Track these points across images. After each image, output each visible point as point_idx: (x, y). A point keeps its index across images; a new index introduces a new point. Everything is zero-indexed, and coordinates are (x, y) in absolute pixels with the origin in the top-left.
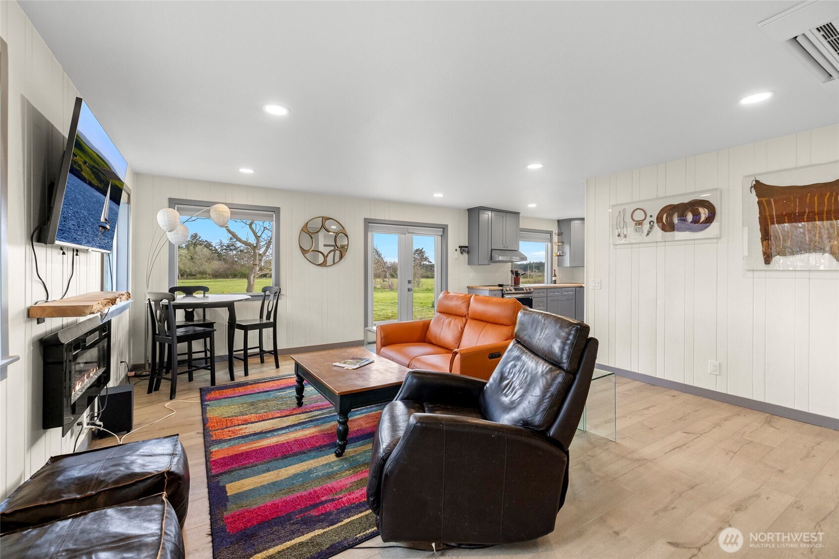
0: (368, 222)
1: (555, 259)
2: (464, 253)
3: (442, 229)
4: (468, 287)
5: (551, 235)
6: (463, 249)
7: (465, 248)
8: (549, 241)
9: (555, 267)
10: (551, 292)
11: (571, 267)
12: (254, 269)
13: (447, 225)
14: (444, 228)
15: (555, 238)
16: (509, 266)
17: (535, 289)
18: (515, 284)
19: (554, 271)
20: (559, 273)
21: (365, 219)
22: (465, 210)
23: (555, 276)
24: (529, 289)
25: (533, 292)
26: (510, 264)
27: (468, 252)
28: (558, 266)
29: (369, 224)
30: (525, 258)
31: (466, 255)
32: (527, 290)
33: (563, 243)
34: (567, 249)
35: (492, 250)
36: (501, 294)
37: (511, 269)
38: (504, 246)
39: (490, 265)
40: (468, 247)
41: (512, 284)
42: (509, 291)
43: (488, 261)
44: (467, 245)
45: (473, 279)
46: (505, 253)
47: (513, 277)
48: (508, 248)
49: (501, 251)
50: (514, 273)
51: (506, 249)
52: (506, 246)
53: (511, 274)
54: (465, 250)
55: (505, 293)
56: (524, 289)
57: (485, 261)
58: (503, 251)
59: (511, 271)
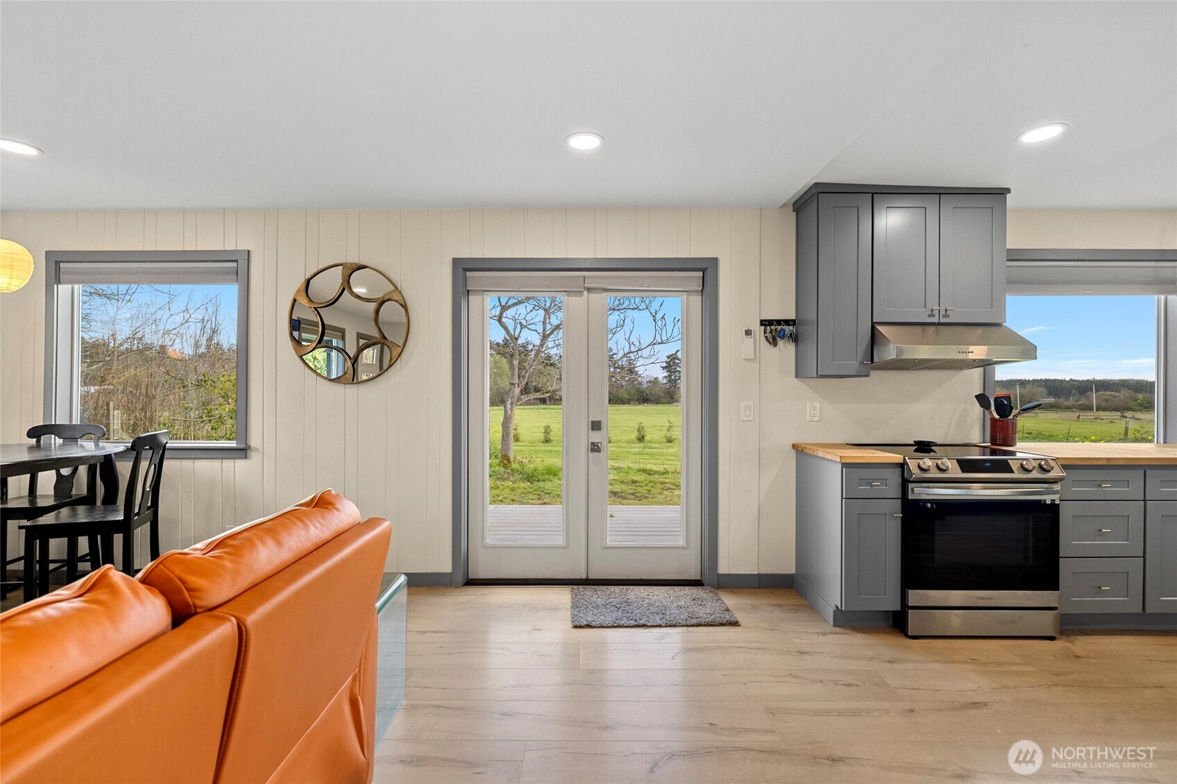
0: (464, 269)
2: (781, 343)
3: (700, 274)
4: (794, 446)
6: (775, 329)
7: (784, 327)
8: (1174, 288)
12: (511, 392)
13: (716, 259)
14: (706, 270)
16: (972, 381)
17: (1069, 466)
18: (993, 441)
21: (456, 261)
22: (784, 205)
24: (1040, 466)
25: (1062, 477)
26: (977, 373)
27: (795, 338)
29: (469, 274)
30: (1028, 351)
31: (786, 350)
32: (1027, 471)
35: (873, 327)
36: (900, 480)
37: (979, 391)
38: (932, 310)
39: (868, 376)
40: (794, 321)
41: (984, 442)
42: (934, 470)
43: (862, 363)
44: (793, 317)
45: (816, 419)
46: (937, 333)
47: (988, 417)
48: (948, 316)
49: (919, 329)
50: (993, 408)
51: (942, 320)
52: (942, 309)
53: (977, 409)
54: (785, 331)
55: (912, 476)
56: (1014, 465)
57: (853, 365)
58: (926, 328)
59: (982, 399)
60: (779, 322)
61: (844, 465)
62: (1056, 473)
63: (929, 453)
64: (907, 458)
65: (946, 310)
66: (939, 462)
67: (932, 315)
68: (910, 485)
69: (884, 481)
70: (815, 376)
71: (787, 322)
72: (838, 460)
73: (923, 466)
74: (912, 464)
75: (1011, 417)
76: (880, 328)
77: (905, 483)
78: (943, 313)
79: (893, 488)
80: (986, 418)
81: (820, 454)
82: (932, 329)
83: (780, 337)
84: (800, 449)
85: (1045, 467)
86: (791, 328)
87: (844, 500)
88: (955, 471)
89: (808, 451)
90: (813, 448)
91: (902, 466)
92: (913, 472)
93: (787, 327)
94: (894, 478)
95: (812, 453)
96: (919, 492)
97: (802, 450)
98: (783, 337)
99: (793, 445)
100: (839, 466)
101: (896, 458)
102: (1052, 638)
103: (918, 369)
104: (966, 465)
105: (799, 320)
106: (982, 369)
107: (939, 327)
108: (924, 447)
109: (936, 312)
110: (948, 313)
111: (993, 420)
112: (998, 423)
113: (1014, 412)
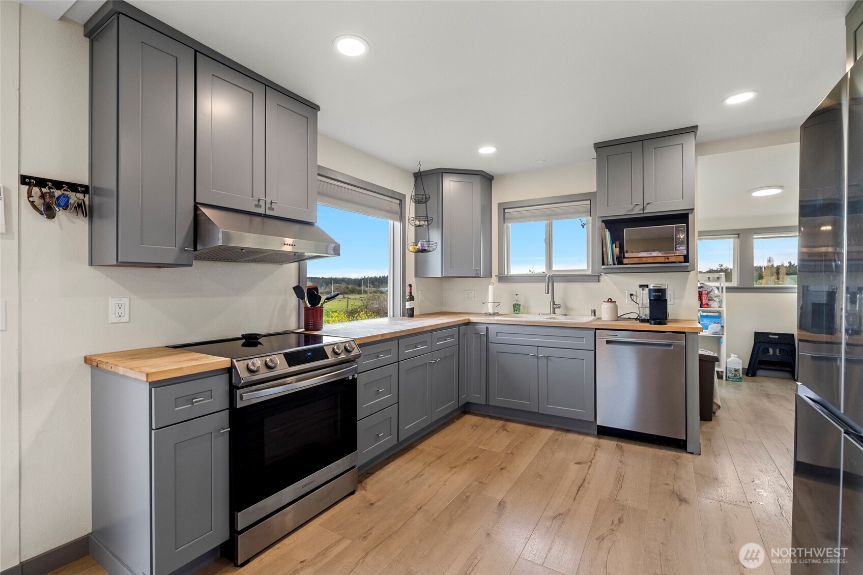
1: (411, 258)
2: (61, 214)
4: (86, 360)
5: (400, 204)
6: (50, 193)
7: (69, 193)
8: (398, 217)
9: (411, 279)
10: (408, 347)
11: (444, 277)
15: (410, 209)
16: (290, 274)
17: (365, 344)
18: (307, 327)
19: (408, 289)
20: (418, 292)
23: (412, 298)
24: (346, 348)
25: (358, 356)
27: (88, 211)
28: (416, 276)
31: (71, 225)
32: (337, 354)
33: (427, 219)
34: (435, 236)
35: (196, 208)
36: (227, 387)
37: (295, 284)
38: (259, 200)
39: (190, 265)
40: (86, 187)
41: (299, 328)
42: (263, 369)
43: (182, 250)
44: (85, 181)
45: (126, 319)
46: (263, 223)
47: (303, 306)
48: (272, 209)
49: (245, 218)
50: (306, 298)
51: (269, 213)
52: (268, 201)
53: (294, 299)
54: (69, 198)
55: (241, 381)
56: (329, 351)
57: (171, 252)
58: (254, 218)
59: (298, 290)
60: (58, 185)
61: (153, 385)
62: (355, 352)
63: (256, 346)
64: (234, 360)
65: (271, 203)
66: (268, 359)
67: (258, 206)
68: (239, 392)
69: (209, 393)
70: (115, 263)
71: (74, 187)
72: (144, 379)
73: (252, 367)
74: (240, 366)
75: (320, 305)
76: (204, 210)
77: (233, 389)
78: (268, 205)
79: (219, 400)
80: (301, 307)
81: (121, 371)
82: (258, 219)
83: (59, 206)
84: (95, 364)
85: (349, 348)
86: (81, 196)
87: (153, 432)
88: (282, 366)
89: (104, 366)
90: (110, 361)
91: (230, 371)
92: (242, 376)
93: (74, 194)
94: (220, 386)
95: (110, 369)
96: (249, 398)
97: (97, 366)
98: (66, 207)
99: (85, 358)
100: (147, 386)
101: (222, 362)
102: (353, 493)
103: (245, 261)
104: (292, 359)
105: (95, 188)
106: (296, 264)
107: (266, 220)
108: (251, 340)
109: (262, 203)
110: (273, 207)
111: (306, 308)
112: (311, 311)
113: (322, 302)
